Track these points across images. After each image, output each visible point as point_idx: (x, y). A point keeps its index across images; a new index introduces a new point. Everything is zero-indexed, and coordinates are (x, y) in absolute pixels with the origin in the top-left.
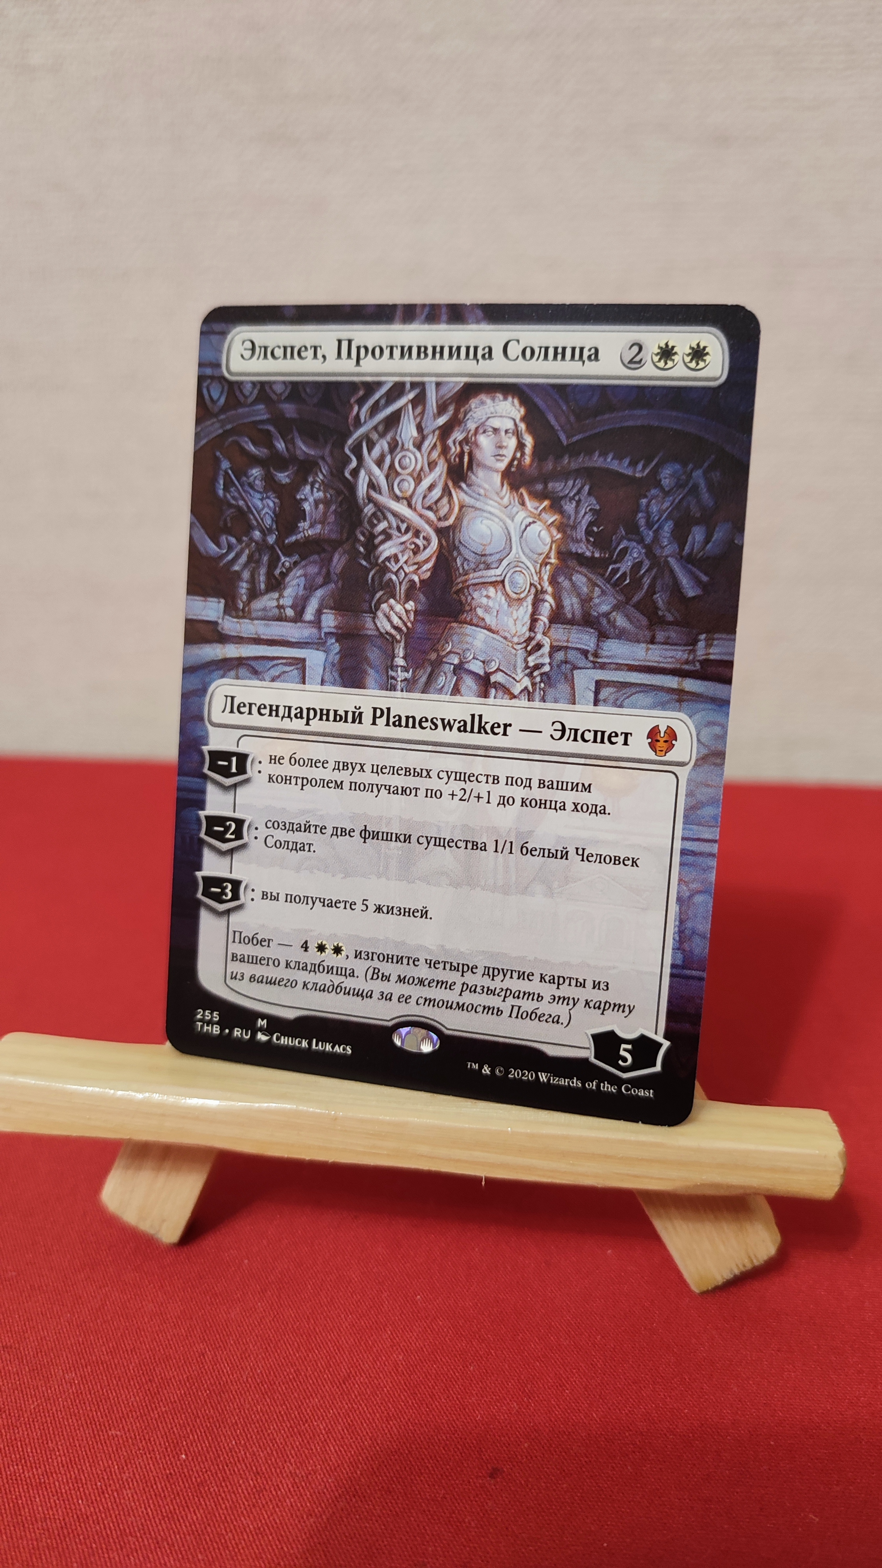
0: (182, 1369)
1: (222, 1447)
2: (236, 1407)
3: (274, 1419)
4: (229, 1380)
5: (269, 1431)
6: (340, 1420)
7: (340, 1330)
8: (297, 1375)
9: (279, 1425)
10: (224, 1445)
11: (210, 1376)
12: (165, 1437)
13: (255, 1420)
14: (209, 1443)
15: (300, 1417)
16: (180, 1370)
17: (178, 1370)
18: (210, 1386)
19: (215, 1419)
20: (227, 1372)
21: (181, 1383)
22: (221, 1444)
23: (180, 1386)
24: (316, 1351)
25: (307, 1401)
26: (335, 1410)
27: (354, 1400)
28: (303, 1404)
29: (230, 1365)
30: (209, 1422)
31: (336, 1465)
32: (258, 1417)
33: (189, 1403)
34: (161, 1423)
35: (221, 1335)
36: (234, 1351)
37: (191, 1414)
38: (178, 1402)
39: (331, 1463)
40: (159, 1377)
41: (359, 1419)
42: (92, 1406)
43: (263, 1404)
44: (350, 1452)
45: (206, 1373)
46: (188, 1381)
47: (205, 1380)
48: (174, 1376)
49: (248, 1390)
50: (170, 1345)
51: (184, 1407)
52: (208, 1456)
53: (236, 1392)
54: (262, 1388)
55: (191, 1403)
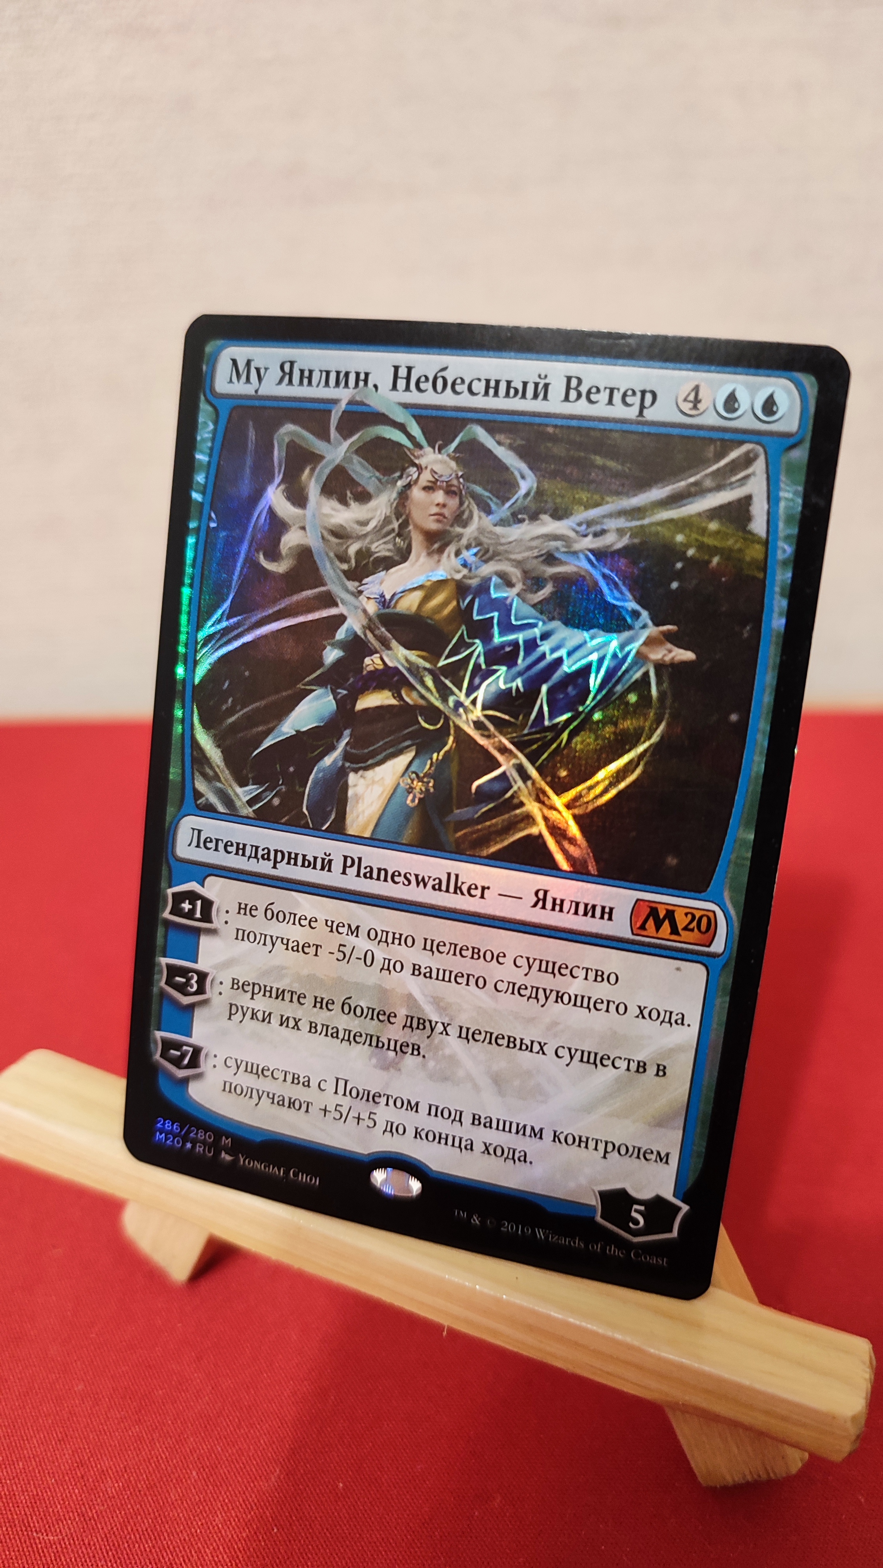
0: (118, 1457)
23: (118, 1478)
36: (173, 1432)
37: (131, 1510)
38: (116, 1496)
40: (95, 1469)
42: (26, 1509)
45: (144, 1461)
47: (144, 1469)
48: (110, 1468)
50: (104, 1431)
55: (131, 1497)
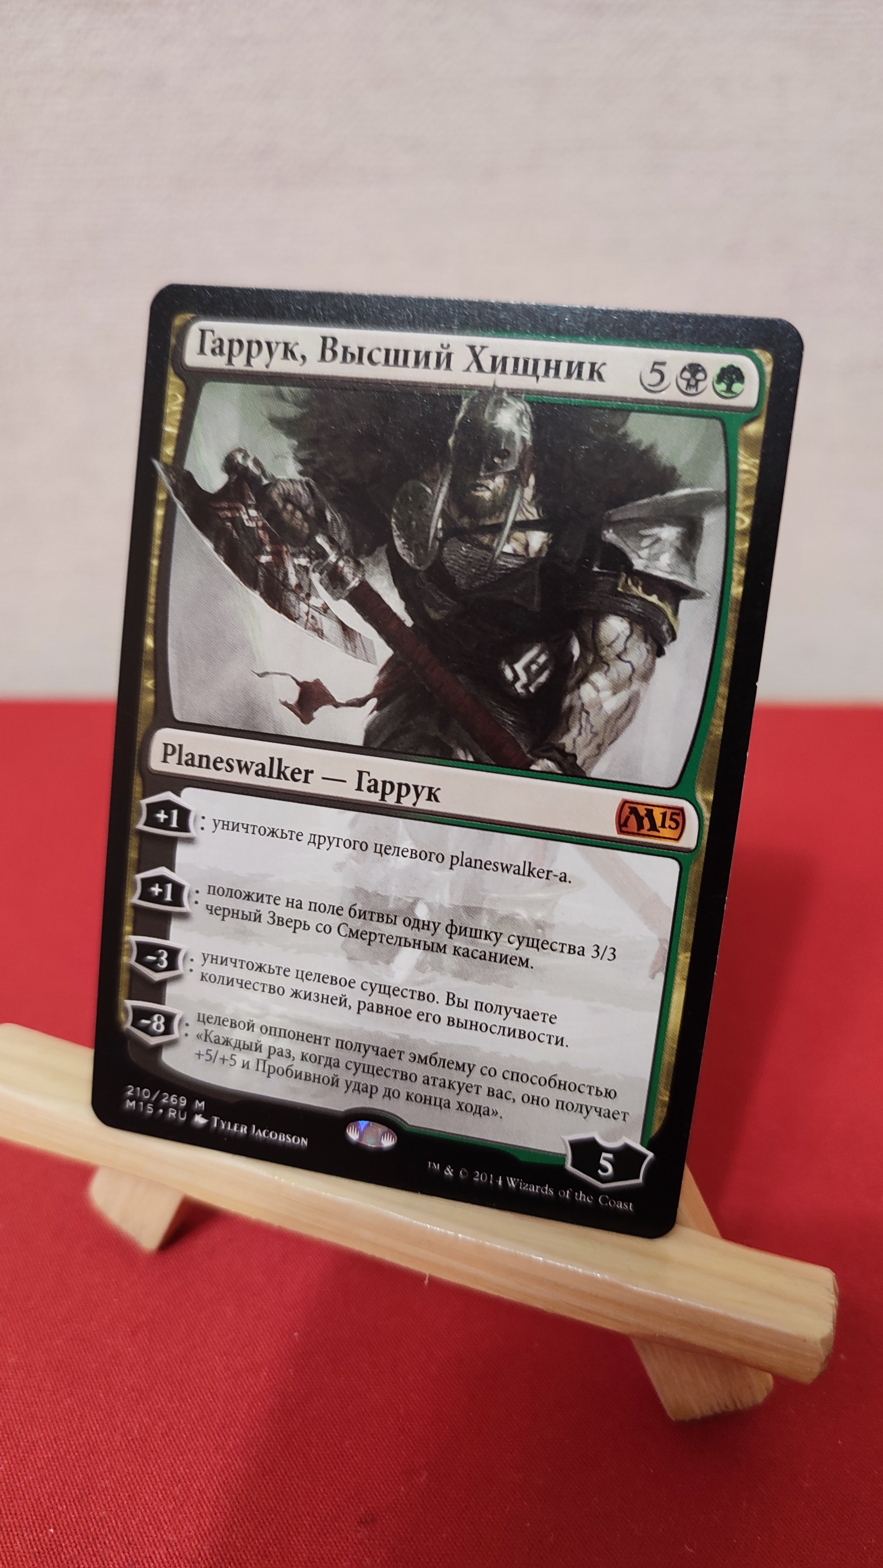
0: (49, 1429)
1: (92, 1516)
2: (106, 1469)
3: (147, 1481)
4: (98, 1440)
5: (141, 1495)
6: (215, 1478)
7: (214, 1374)
8: (169, 1430)
9: (151, 1487)
10: (93, 1514)
11: (78, 1436)
12: (32, 1509)
13: (126, 1483)
14: (78, 1513)
15: (174, 1477)
16: (47, 1430)
17: (45, 1431)
18: (79, 1447)
19: (84, 1485)
20: (97, 1430)
21: (48, 1446)
22: (91, 1513)
24: (189, 1400)
25: (181, 1458)
26: (209, 1467)
27: (229, 1455)
28: (176, 1462)
29: (100, 1422)
30: (79, 1489)
31: (211, 1530)
32: (129, 1479)
33: (57, 1469)
34: (28, 1494)
35: (90, 1388)
36: (104, 1405)
37: (59, 1480)
38: (45, 1467)
39: (205, 1528)
41: (234, 1475)
43: (135, 1465)
44: (225, 1514)
45: (75, 1433)
46: (56, 1442)
47: (73, 1441)
48: (40, 1439)
49: (118, 1450)
50: (36, 1403)
51: (52, 1473)
52: (77, 1529)
53: (106, 1452)
54: (134, 1446)
55: (59, 1468)
